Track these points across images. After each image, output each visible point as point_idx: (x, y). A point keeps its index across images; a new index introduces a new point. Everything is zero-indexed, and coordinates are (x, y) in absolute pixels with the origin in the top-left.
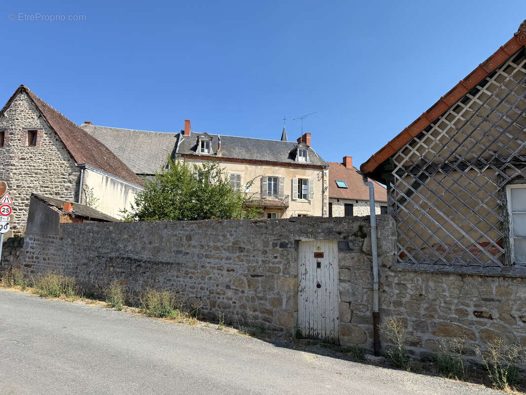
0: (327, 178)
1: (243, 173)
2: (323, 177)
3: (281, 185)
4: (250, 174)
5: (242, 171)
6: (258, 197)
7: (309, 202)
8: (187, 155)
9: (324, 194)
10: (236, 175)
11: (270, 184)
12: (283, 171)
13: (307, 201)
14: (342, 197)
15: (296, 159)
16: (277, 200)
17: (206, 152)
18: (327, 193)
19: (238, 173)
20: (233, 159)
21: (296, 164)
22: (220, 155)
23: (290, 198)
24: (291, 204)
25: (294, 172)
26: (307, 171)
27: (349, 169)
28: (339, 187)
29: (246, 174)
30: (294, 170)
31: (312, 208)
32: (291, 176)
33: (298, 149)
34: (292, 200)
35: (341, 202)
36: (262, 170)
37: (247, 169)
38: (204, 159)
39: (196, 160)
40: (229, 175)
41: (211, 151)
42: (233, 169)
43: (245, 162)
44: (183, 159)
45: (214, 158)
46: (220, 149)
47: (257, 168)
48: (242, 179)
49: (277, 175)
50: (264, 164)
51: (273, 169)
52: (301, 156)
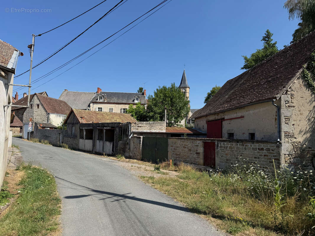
1: (114, 107)
4: (117, 107)
15: (134, 101)
17: (101, 101)
19: (112, 107)
20: (111, 103)
22: (106, 101)
29: (115, 108)
33: (135, 98)
36: (121, 106)
37: (115, 106)
38: (100, 103)
39: (97, 104)
40: (109, 108)
41: (103, 100)
42: (110, 106)
43: (115, 104)
44: (93, 103)
45: (104, 103)
46: (106, 99)
47: (119, 105)
48: (114, 110)
49: (126, 108)
50: (122, 104)
51: (125, 106)
52: (136, 100)
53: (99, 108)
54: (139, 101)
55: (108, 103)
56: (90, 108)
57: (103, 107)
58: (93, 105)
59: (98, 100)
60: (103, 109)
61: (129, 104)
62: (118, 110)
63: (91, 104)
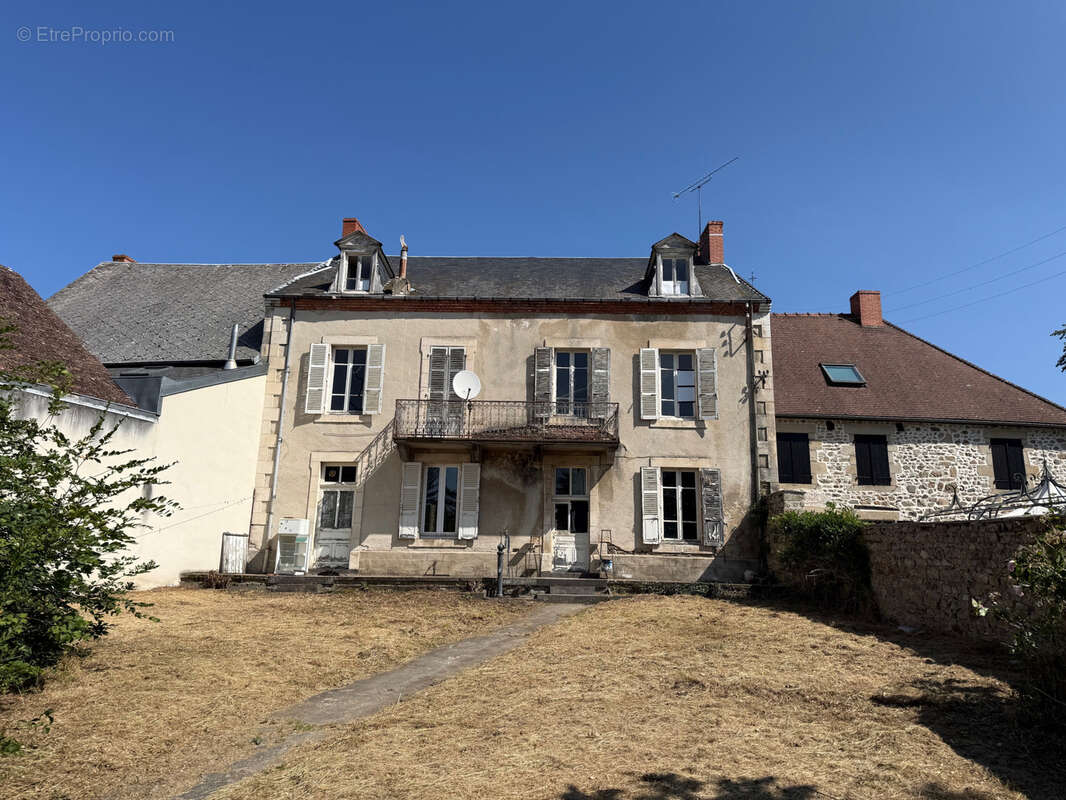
0: (764, 345)
1: (473, 342)
2: (748, 341)
3: (599, 375)
4: (497, 344)
5: (471, 337)
6: (520, 416)
7: (700, 429)
8: (297, 298)
9: (758, 398)
10: (448, 352)
11: (563, 377)
12: (607, 331)
13: (692, 424)
14: (841, 413)
15: (653, 289)
16: (585, 423)
17: (360, 288)
18: (767, 394)
19: (457, 344)
20: (438, 300)
21: (649, 303)
22: (400, 293)
23: (631, 417)
24: (630, 436)
25: (644, 329)
26: (691, 324)
27: (870, 329)
28: (829, 382)
29: (481, 345)
30: (643, 323)
31: (712, 447)
32: (633, 342)
33: (660, 259)
34: (639, 422)
35: (842, 429)
36: (536, 329)
37: (485, 329)
38: (351, 309)
39: (327, 313)
40: (427, 351)
41: (377, 285)
42: (441, 334)
43: (479, 310)
44: (288, 311)
45: (383, 303)
46: (404, 276)
47: (518, 325)
48: (469, 363)
49: (585, 345)
50: (541, 311)
51: (570, 326)
52: (670, 279)
53: (340, 354)
54: (694, 282)
55: (421, 300)
56: (264, 354)
57: (373, 338)
58: (288, 323)
59: (332, 287)
60: (377, 361)
61: (605, 312)
62: (511, 366)
63: (267, 324)
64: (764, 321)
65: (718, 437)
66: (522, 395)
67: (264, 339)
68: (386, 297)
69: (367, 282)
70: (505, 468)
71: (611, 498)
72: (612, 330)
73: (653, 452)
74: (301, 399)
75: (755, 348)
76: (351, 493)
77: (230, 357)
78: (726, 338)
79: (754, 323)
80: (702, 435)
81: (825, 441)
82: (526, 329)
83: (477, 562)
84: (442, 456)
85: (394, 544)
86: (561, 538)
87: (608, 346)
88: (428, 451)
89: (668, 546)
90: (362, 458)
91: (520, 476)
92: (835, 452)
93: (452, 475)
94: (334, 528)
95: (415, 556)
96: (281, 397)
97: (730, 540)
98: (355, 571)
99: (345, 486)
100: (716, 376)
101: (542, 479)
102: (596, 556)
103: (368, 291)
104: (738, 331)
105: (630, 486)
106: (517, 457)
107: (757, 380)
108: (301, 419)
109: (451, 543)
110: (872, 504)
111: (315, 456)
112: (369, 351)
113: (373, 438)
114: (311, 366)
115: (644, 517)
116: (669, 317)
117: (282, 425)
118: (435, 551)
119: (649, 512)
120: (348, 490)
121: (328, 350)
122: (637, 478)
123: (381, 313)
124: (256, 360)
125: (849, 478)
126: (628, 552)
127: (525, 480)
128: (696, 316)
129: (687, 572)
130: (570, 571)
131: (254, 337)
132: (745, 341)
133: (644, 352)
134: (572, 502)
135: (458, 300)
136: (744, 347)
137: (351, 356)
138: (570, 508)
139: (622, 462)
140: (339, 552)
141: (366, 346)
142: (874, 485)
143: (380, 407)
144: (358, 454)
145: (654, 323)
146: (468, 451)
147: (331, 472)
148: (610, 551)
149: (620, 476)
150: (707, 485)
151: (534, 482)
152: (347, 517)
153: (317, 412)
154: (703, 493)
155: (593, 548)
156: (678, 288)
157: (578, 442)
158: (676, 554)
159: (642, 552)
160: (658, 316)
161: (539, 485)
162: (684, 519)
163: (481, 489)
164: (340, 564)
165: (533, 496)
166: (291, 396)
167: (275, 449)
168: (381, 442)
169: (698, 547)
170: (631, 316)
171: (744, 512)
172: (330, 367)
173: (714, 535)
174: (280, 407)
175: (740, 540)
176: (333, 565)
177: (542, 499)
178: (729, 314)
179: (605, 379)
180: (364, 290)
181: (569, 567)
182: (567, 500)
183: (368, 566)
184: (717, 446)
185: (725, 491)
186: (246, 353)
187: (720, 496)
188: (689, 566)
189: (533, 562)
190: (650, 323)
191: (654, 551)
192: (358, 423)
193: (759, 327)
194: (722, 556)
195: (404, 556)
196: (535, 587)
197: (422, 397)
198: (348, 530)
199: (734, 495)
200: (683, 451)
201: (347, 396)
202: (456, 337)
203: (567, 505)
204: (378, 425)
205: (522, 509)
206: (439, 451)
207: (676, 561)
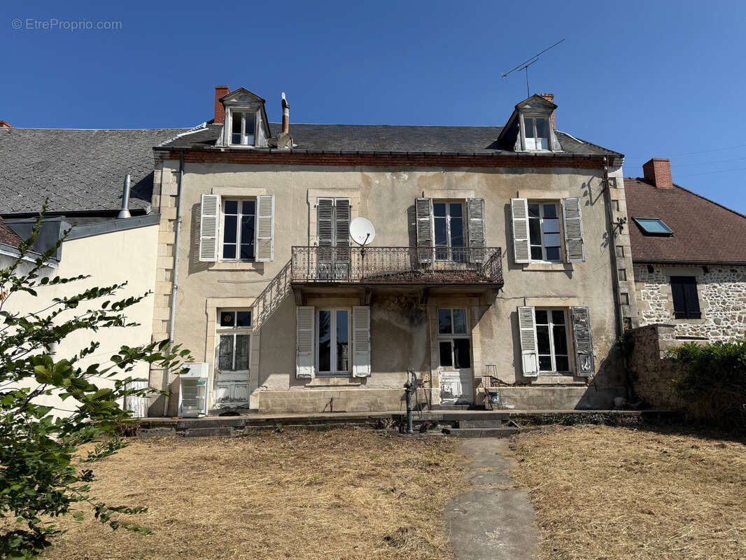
0: (619, 195)
1: (358, 194)
2: (605, 192)
3: (475, 223)
4: (379, 196)
5: (356, 189)
6: (403, 261)
7: (568, 271)
8: (187, 151)
9: (617, 243)
10: (334, 203)
11: (440, 225)
12: (479, 182)
13: (560, 267)
14: (661, 258)
15: (518, 145)
16: (464, 267)
17: (246, 143)
18: (624, 238)
19: (342, 196)
20: (323, 154)
21: (518, 157)
22: (286, 146)
23: (505, 262)
24: (511, 279)
25: (513, 181)
26: (555, 176)
27: (663, 190)
28: (644, 232)
29: (365, 196)
30: (512, 176)
31: (580, 288)
32: (503, 193)
33: (522, 117)
35: (660, 272)
36: (415, 181)
37: (368, 182)
38: (238, 162)
39: (216, 165)
40: (314, 202)
41: (262, 141)
42: (327, 186)
43: (361, 164)
44: (177, 163)
45: (270, 156)
46: (287, 131)
47: (398, 178)
48: (354, 213)
49: (460, 196)
50: (420, 165)
51: (446, 178)
52: (532, 137)
53: (230, 205)
55: (307, 154)
56: (155, 204)
57: (262, 189)
58: (178, 175)
59: (218, 142)
60: (267, 210)
61: (476, 165)
62: (393, 216)
63: (157, 175)
64: (618, 174)
65: (584, 278)
66: (405, 241)
67: (154, 190)
68: (273, 150)
69: (252, 137)
70: (393, 310)
71: (492, 336)
72: (484, 181)
73: (527, 294)
74: (194, 247)
75: (612, 198)
76: (247, 337)
77: (123, 206)
78: (587, 188)
79: (610, 175)
80: (570, 277)
81: (647, 282)
82: (405, 182)
83: (371, 398)
84: (333, 300)
85: (292, 384)
86: (447, 374)
87: (481, 196)
88: (319, 295)
89: (544, 378)
90: (258, 303)
91: (407, 317)
92: (656, 292)
93: (342, 318)
94: (230, 369)
95: (312, 394)
96: (174, 246)
97: (599, 371)
98: (256, 411)
99: (242, 330)
100: (581, 223)
101: (427, 319)
102: (480, 389)
103: (254, 145)
104: (596, 182)
105: (507, 324)
106: (403, 300)
107: (615, 226)
108: (196, 267)
109: (347, 381)
110: (687, 335)
111: (210, 301)
112: (258, 202)
113: (267, 284)
114: (203, 216)
115: (523, 352)
116: (535, 170)
117: (177, 273)
118: (332, 389)
119: (527, 348)
120: (244, 333)
121: (219, 201)
122: (515, 317)
123: (268, 166)
124: (149, 210)
125: (668, 313)
126: (509, 385)
127: (412, 320)
128: (558, 169)
129: (563, 402)
130: (456, 403)
131: (145, 189)
132: (603, 192)
133: (515, 202)
134: (454, 340)
135: (341, 154)
136: (602, 197)
137: (240, 207)
138: (453, 345)
139: (499, 302)
140: (238, 393)
141: (255, 197)
142: (688, 318)
143: (272, 255)
144: (252, 300)
145: (523, 175)
146: (357, 295)
147: (226, 317)
148: (492, 384)
149: (498, 316)
150: (577, 322)
151: (420, 323)
152: (244, 359)
153: (211, 260)
154: (573, 329)
155: (478, 382)
156: (539, 145)
157: (458, 284)
158: (552, 385)
159: (521, 384)
160: (525, 169)
161: (425, 326)
162: (556, 353)
163: (371, 330)
164: (240, 404)
165: (420, 335)
166: (184, 245)
167: (171, 296)
168: (275, 288)
169: (572, 378)
170: (501, 169)
171: (610, 345)
172: (220, 217)
173: (586, 367)
174: (174, 255)
175: (608, 370)
176: (233, 405)
177: (428, 337)
178: (587, 167)
179: (480, 228)
180: (248, 145)
181: (455, 400)
182: (450, 338)
183: (267, 405)
184: (584, 286)
185: (593, 327)
186: (139, 204)
187: (590, 331)
188: (565, 395)
189: (424, 397)
190: (517, 175)
191: (533, 382)
192: (250, 270)
193: (614, 179)
194: (594, 385)
195: (302, 395)
196: (442, 422)
197: (312, 245)
198: (246, 371)
199: (600, 330)
200: (553, 291)
201: (238, 244)
202: (340, 189)
203: (450, 343)
204: (270, 272)
205: (410, 347)
206: (329, 295)
207: (553, 391)
